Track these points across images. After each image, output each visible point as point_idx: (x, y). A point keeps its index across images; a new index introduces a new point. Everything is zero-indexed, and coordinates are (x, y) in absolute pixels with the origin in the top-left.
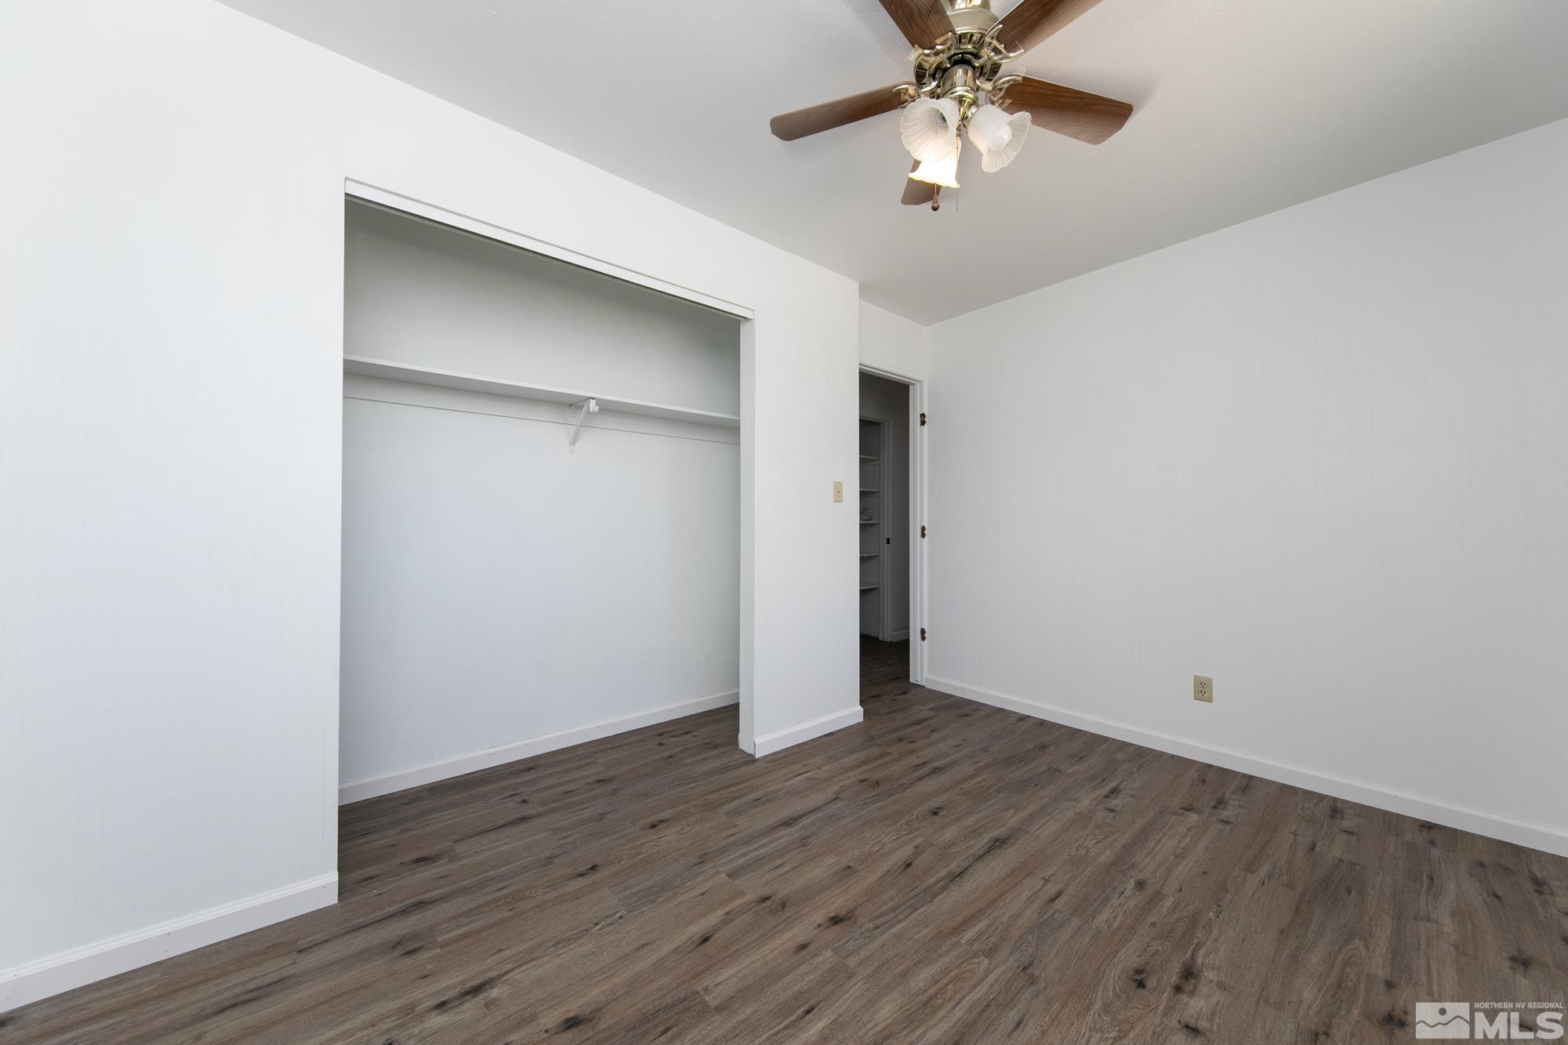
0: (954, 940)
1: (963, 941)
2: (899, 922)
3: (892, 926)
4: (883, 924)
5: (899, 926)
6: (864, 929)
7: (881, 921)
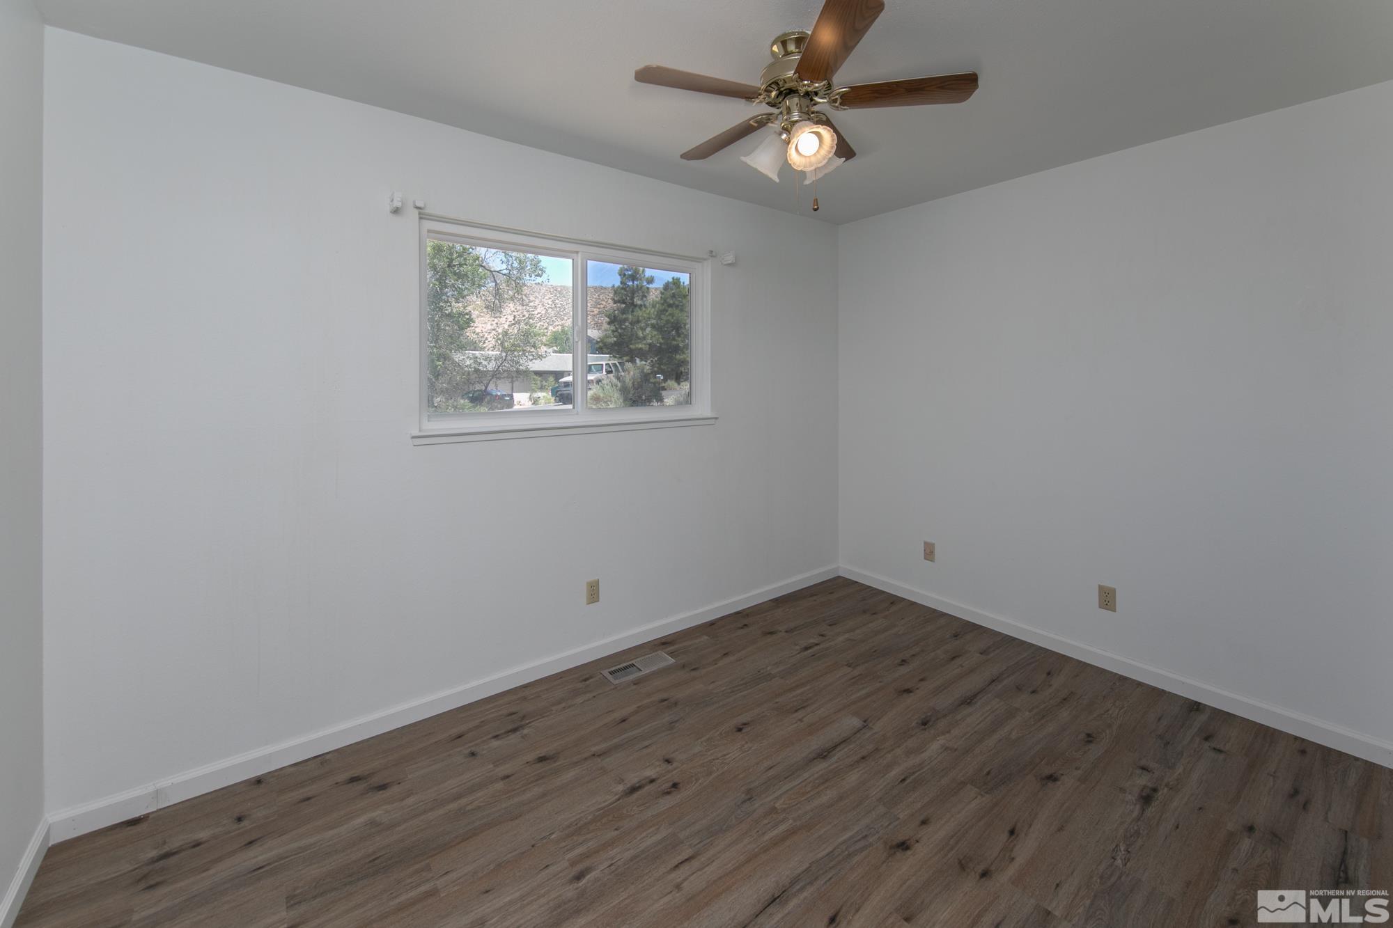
0: (798, 823)
1: (791, 821)
2: (844, 842)
3: (852, 837)
4: (859, 840)
5: (844, 838)
6: (877, 836)
7: (862, 844)
